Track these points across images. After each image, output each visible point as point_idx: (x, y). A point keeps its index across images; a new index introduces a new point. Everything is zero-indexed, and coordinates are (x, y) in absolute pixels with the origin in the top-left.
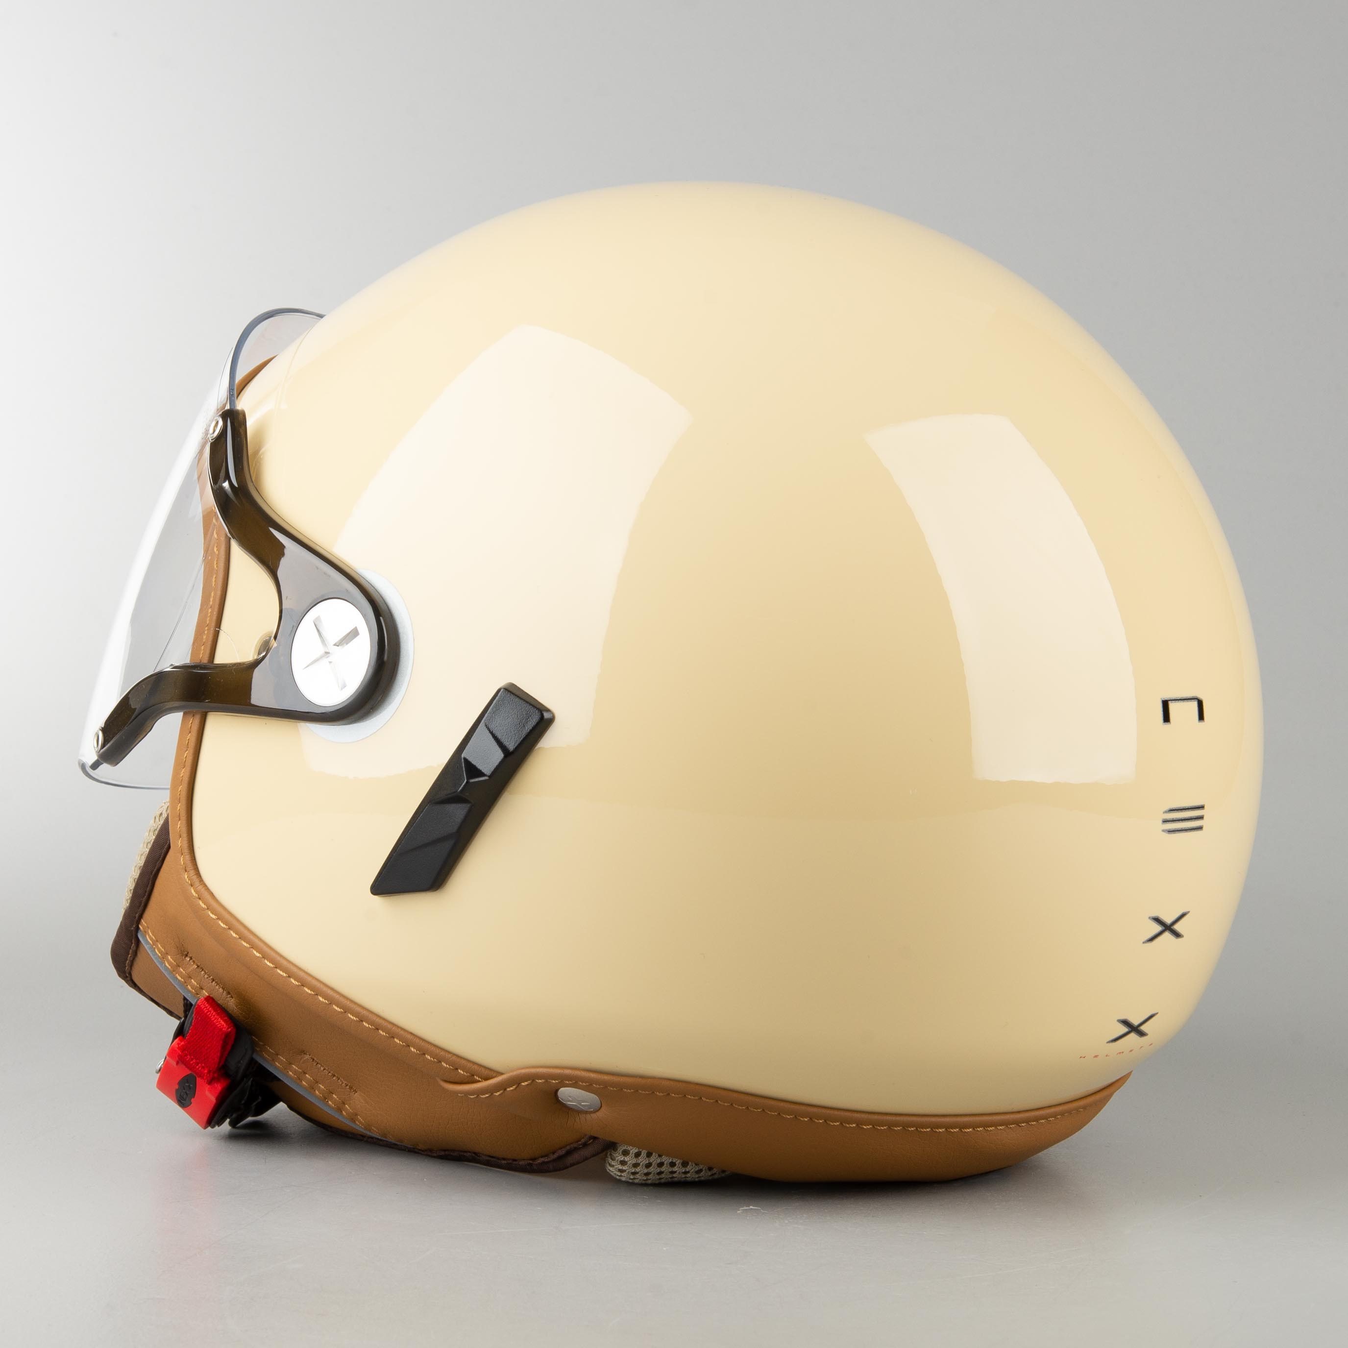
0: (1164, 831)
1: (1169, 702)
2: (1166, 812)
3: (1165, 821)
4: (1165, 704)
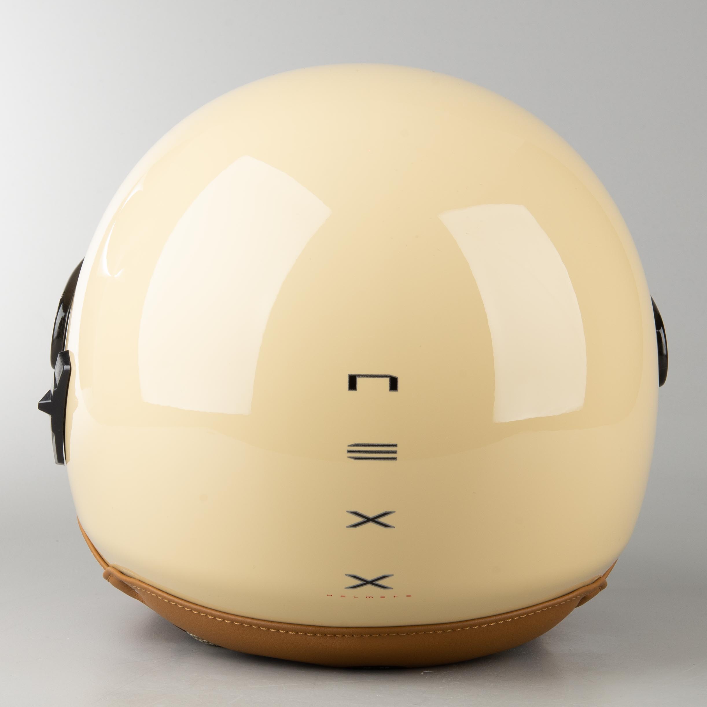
0: (349, 457)
1: (357, 377)
4: (352, 378)
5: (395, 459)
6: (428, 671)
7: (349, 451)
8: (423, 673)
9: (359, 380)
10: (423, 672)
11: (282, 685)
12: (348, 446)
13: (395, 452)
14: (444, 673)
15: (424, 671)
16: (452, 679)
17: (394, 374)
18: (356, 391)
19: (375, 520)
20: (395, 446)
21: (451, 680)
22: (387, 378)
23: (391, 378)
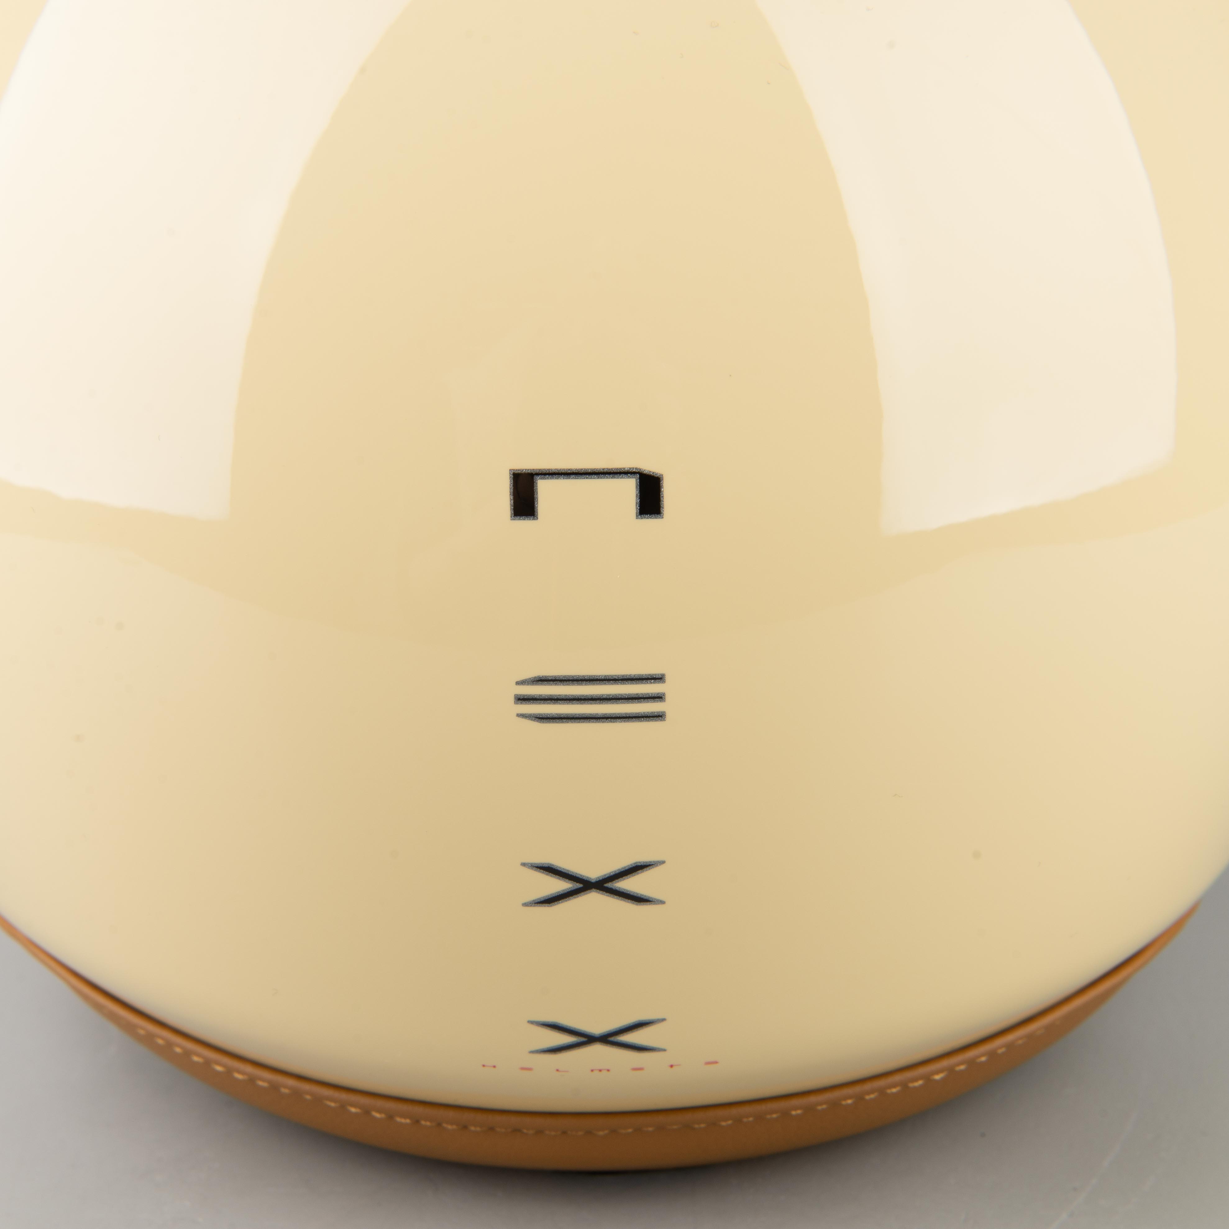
1: (535, 477)
3: (524, 699)
5: (659, 716)
7: (521, 699)
9: (543, 486)
12: (518, 683)
13: (659, 698)
17: (650, 467)
18: (534, 519)
19: (606, 885)
20: (659, 679)
22: (629, 477)
23: (640, 478)
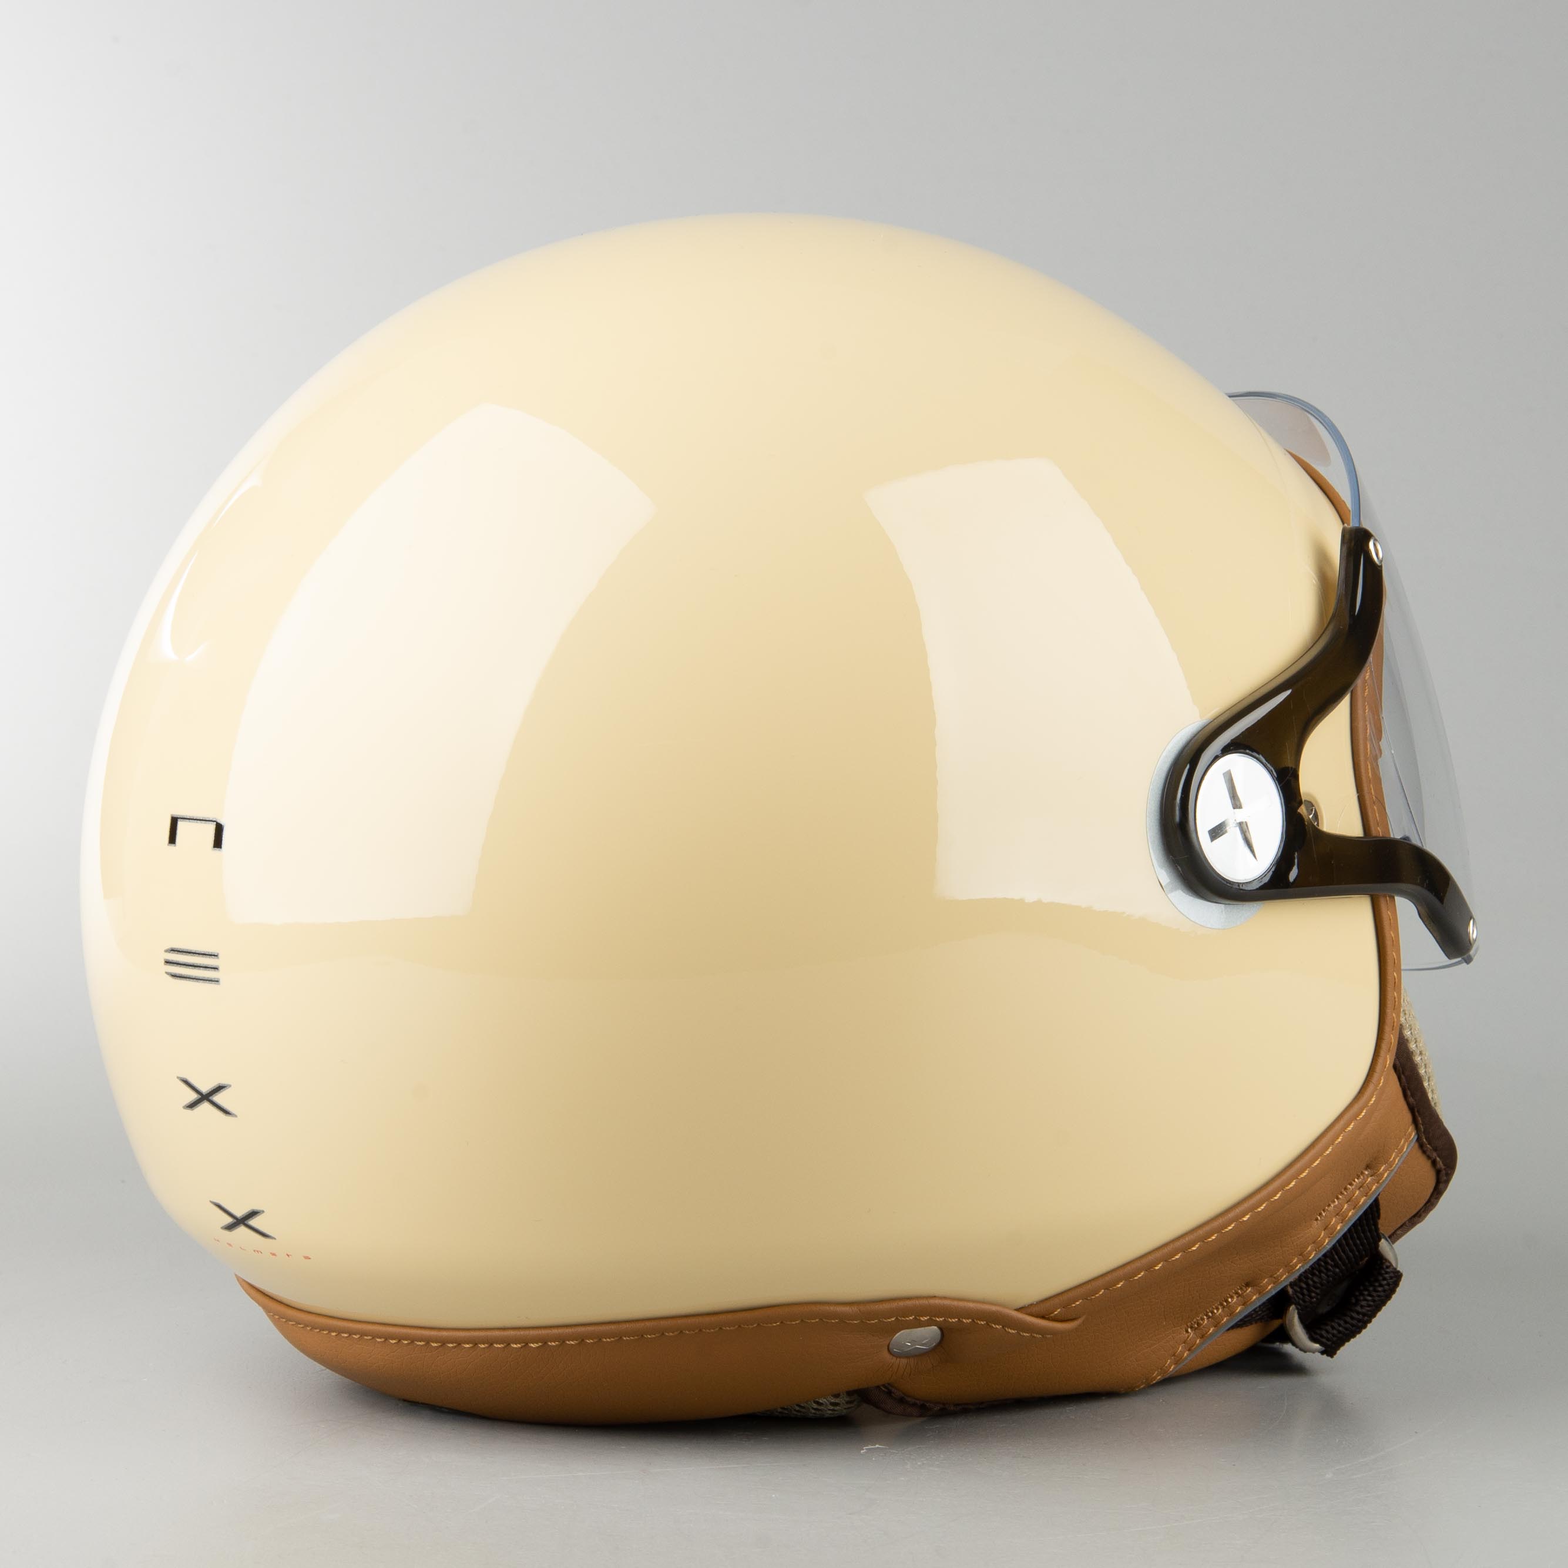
0: (167, 973)
1: (179, 820)
2: (166, 951)
3: (167, 962)
4: (174, 821)
6: (877, 1446)
8: (865, 1450)
9: (180, 824)
10: (867, 1448)
11: (580, 1474)
14: (909, 1449)
15: (867, 1446)
16: (925, 1462)
21: (923, 1464)
